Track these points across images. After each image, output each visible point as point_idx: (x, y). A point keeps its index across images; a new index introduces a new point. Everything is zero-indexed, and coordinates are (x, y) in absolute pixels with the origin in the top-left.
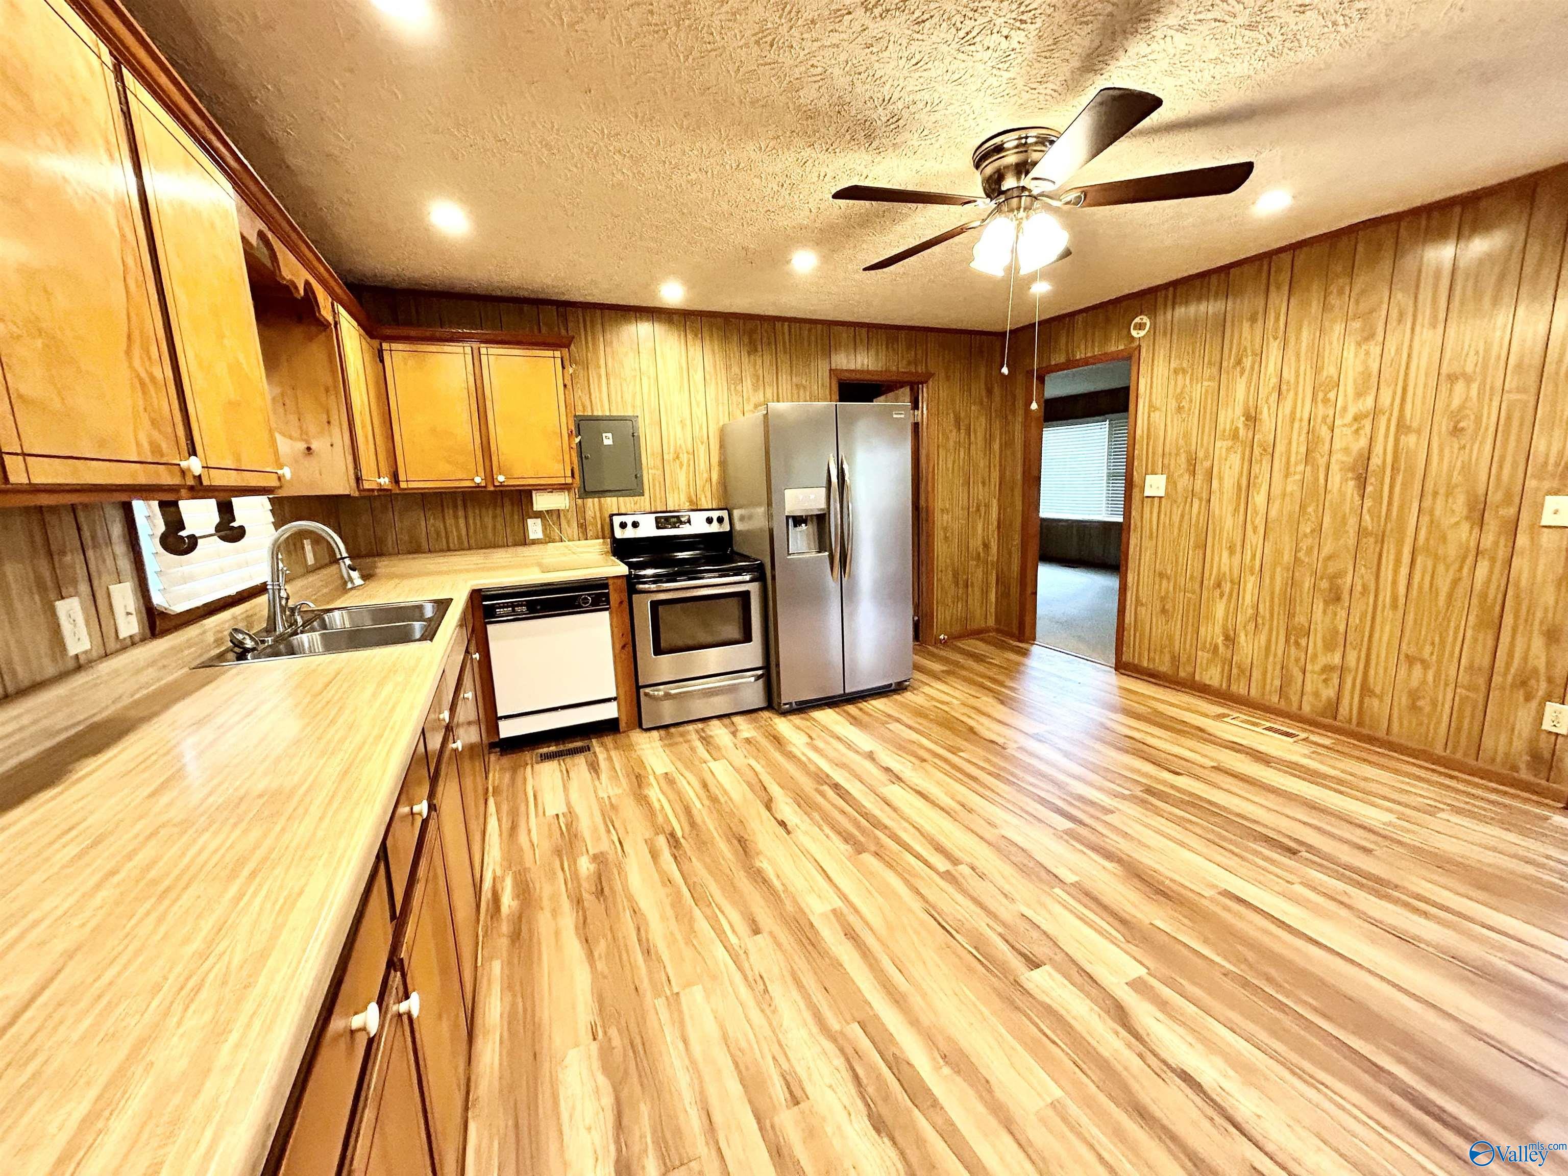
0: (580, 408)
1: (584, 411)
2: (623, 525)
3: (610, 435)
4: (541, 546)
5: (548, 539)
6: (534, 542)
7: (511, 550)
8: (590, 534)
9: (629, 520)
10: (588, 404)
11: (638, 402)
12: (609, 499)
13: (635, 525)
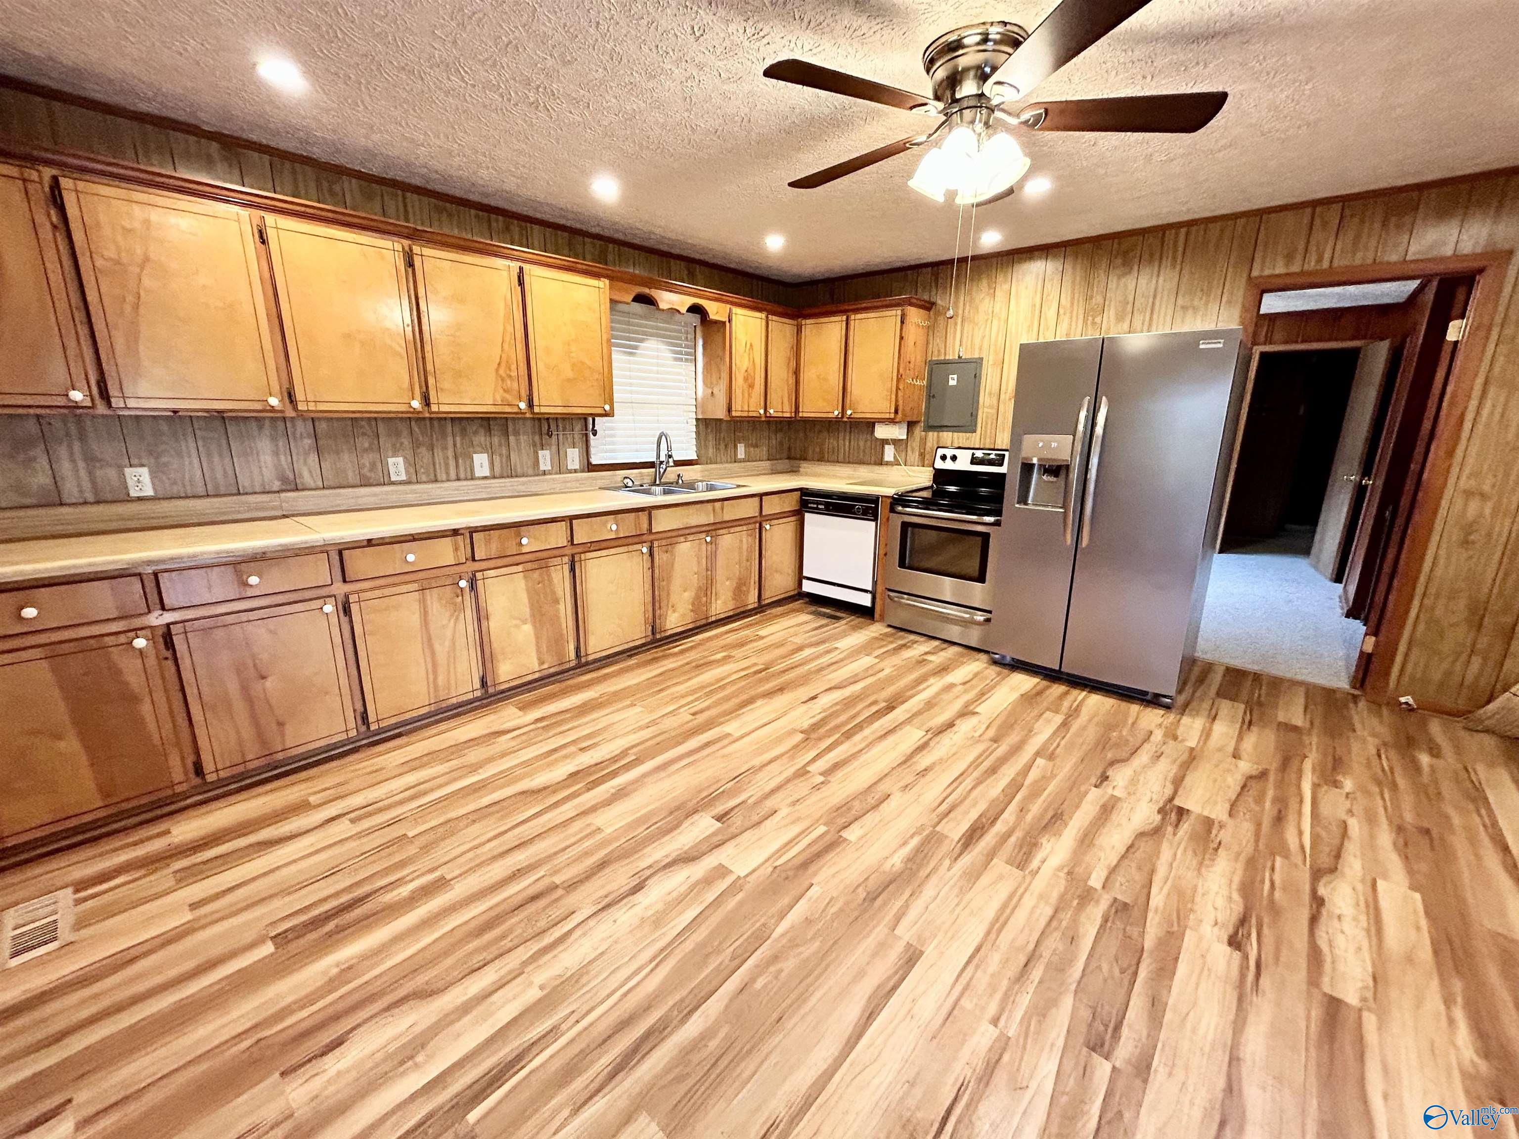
0: (936, 353)
1: (939, 355)
2: (944, 458)
3: (955, 376)
4: (889, 467)
5: (896, 463)
6: (888, 464)
7: (870, 467)
8: (926, 462)
9: (949, 453)
10: (943, 351)
11: (985, 346)
12: (945, 434)
13: (954, 458)
